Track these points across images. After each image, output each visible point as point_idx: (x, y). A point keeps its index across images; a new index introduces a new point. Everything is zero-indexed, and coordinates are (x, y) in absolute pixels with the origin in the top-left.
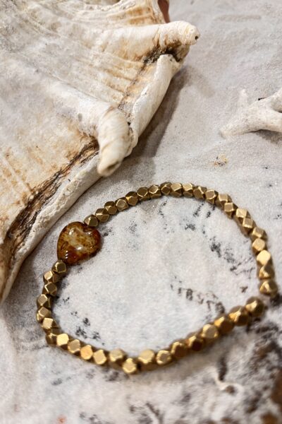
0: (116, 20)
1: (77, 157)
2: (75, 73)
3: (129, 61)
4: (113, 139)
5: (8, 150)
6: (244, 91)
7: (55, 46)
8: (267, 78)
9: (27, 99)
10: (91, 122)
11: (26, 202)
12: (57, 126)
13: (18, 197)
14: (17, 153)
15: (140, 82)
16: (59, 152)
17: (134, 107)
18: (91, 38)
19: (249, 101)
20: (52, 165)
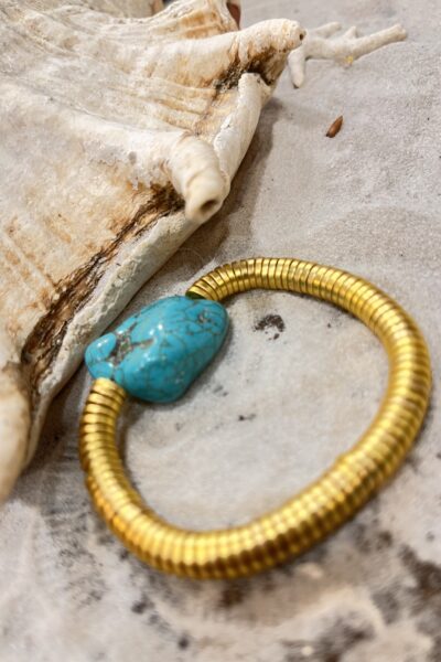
0: (165, 33)
1: (128, 228)
2: (111, 105)
3: (192, 89)
4: (203, 167)
5: (12, 222)
9: (39, 142)
11: (48, 305)
12: (92, 181)
13: (34, 297)
14: (28, 226)
15: (214, 115)
16: (97, 221)
18: (129, 57)
20: (88, 243)
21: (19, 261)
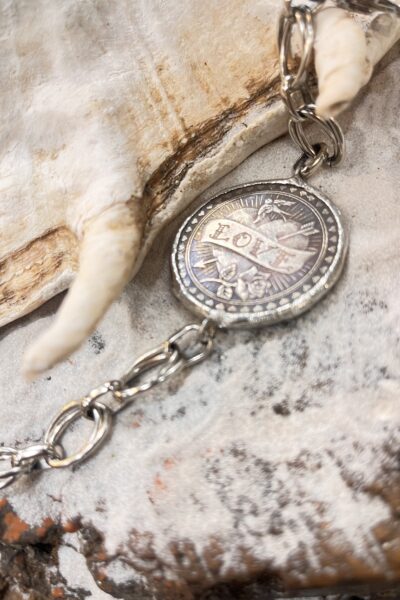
1: (263, 91)
4: (347, 61)
11: (176, 146)
13: (166, 137)
14: (176, 68)
16: (237, 77)
20: (224, 96)
21: (161, 100)
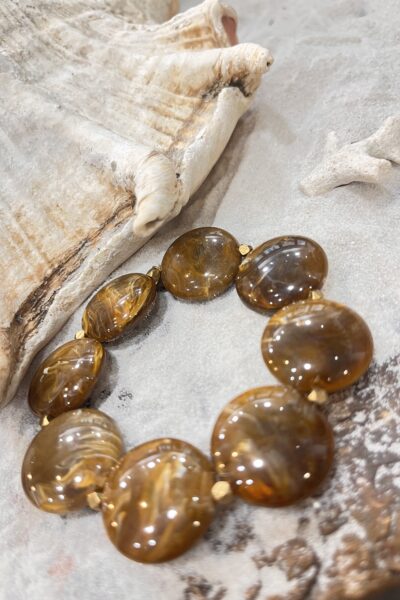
0: (167, 43)
1: (111, 219)
2: (110, 111)
3: (182, 97)
4: (153, 189)
5: (20, 210)
6: (333, 133)
7: (84, 76)
8: (364, 116)
9: (46, 143)
10: (127, 171)
11: (42, 278)
12: (85, 178)
13: (30, 271)
14: (32, 213)
15: (196, 123)
16: (86, 212)
17: (186, 154)
18: (132, 66)
19: (339, 145)
20: (77, 229)
21: (22, 241)
